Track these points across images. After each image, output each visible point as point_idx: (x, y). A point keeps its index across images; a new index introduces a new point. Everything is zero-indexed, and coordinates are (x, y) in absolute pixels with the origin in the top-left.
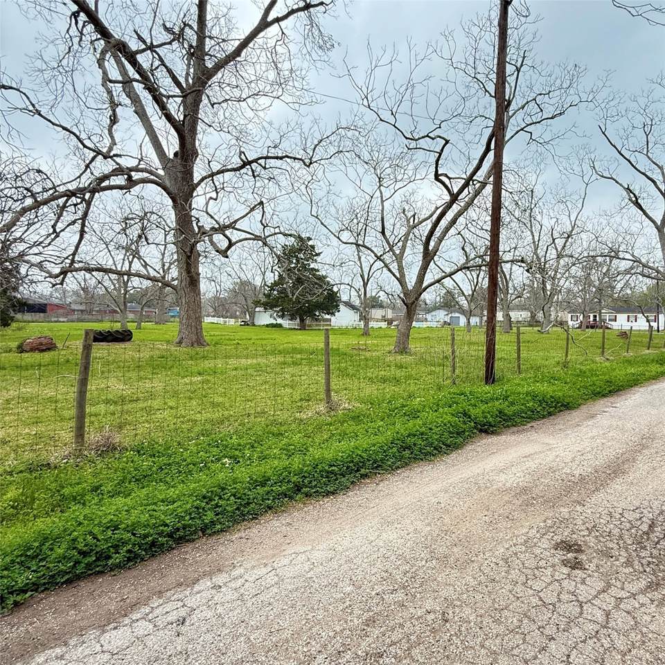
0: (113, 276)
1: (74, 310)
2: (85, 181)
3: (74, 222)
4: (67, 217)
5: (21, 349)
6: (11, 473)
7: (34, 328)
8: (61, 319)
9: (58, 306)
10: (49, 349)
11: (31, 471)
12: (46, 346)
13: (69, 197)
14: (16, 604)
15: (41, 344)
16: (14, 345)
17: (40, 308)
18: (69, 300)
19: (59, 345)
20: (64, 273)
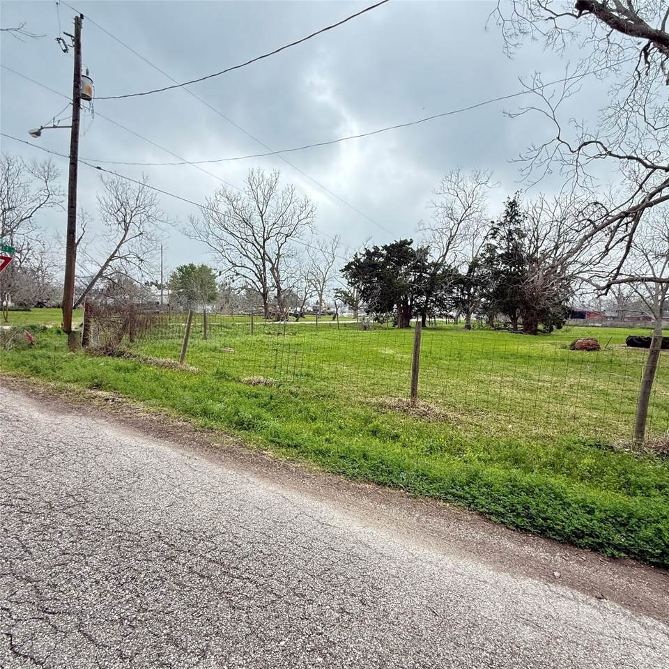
1: (607, 317)
2: (638, 199)
3: (622, 240)
4: (618, 236)
5: (573, 347)
6: (584, 444)
7: (577, 331)
8: (597, 325)
9: (595, 314)
10: (594, 349)
11: (599, 446)
12: (592, 347)
13: (623, 218)
15: (588, 344)
16: (568, 343)
17: (581, 315)
18: (603, 308)
19: (602, 347)
20: (608, 286)
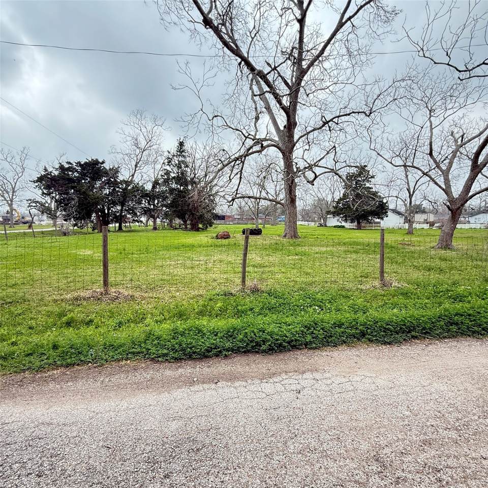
0: (253, 200)
1: (235, 219)
2: (242, 152)
3: (237, 174)
4: (235, 171)
5: (217, 237)
6: (218, 295)
7: (220, 227)
8: (231, 223)
9: (229, 217)
10: (227, 238)
11: (225, 295)
12: (226, 236)
13: (236, 161)
14: (226, 356)
15: (224, 235)
16: (215, 235)
17: (222, 218)
18: (233, 214)
19: (231, 236)
20: (233, 200)
